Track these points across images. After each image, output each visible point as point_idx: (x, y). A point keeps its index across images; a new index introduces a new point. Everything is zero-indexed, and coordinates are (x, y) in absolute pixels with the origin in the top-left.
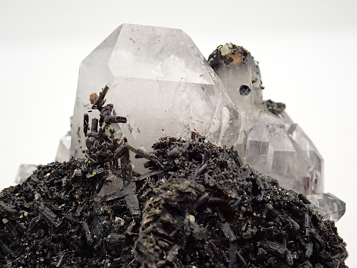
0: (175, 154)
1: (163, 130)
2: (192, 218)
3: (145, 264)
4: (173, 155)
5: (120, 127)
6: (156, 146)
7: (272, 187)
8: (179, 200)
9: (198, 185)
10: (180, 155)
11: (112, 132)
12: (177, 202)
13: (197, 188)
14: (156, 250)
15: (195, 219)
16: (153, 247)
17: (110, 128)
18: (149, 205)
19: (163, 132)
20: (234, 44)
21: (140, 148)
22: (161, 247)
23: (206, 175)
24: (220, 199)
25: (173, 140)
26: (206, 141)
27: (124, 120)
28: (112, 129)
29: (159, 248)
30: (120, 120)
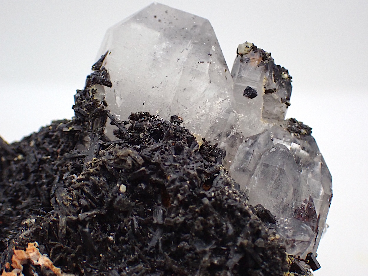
0: (141, 127)
1: (143, 104)
2: (123, 188)
3: (57, 214)
4: (139, 127)
5: (105, 90)
6: (133, 117)
7: (223, 187)
8: (116, 166)
9: (138, 156)
10: (146, 129)
11: (94, 92)
12: (113, 168)
13: (135, 159)
14: (74, 206)
15: (126, 190)
16: (72, 201)
17: (93, 88)
18: (90, 163)
19: (143, 106)
20: (255, 45)
21: (115, 114)
22: (80, 204)
23: (157, 153)
24: (162, 180)
25: (147, 114)
26: (181, 125)
27: (109, 85)
28: (95, 89)
29: (77, 204)
30: (104, 83)
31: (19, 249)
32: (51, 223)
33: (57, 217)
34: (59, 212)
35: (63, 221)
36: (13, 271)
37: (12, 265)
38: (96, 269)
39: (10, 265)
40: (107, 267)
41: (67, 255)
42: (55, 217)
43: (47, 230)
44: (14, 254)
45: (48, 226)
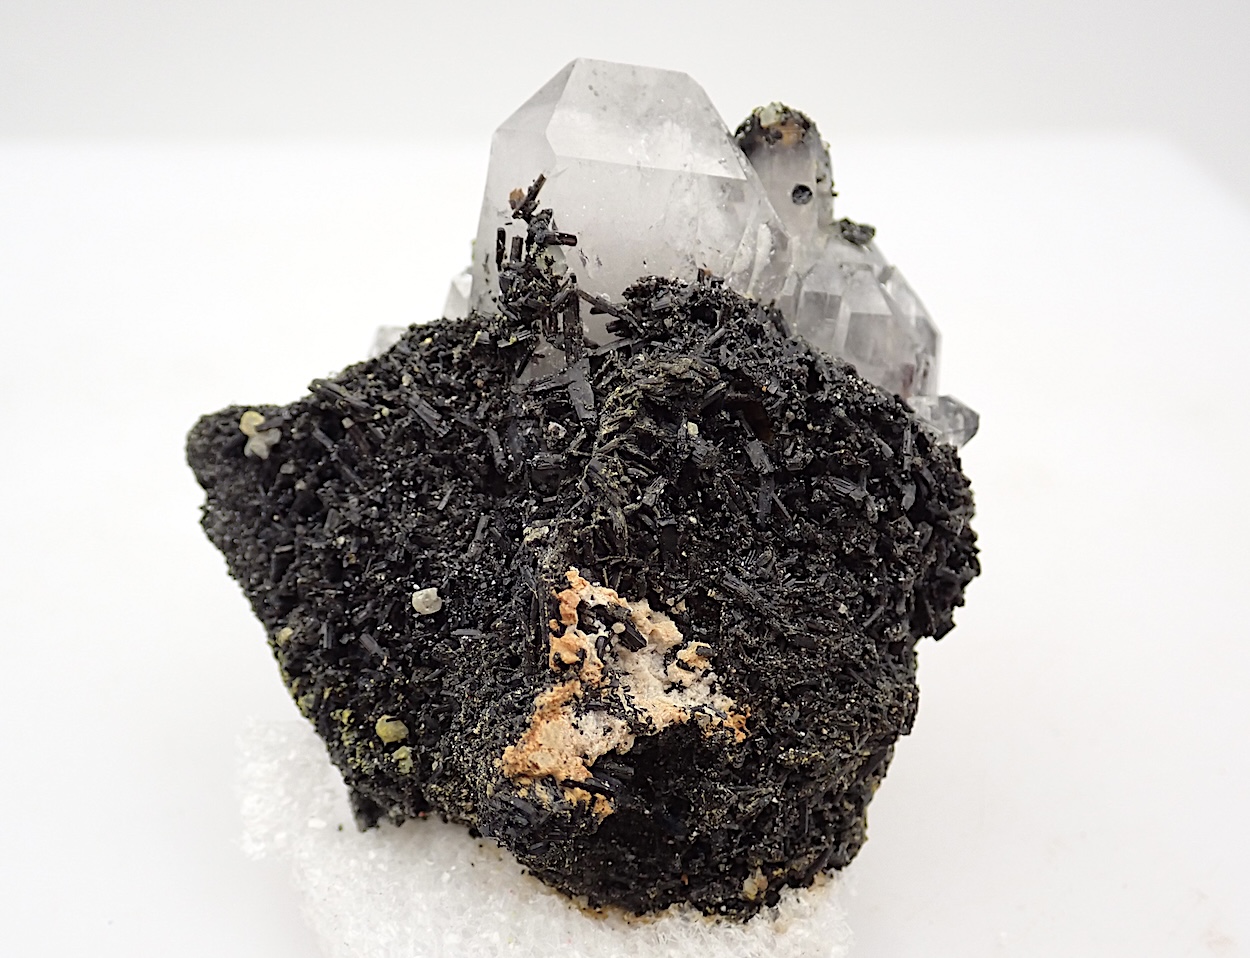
0: (665, 309)
1: (644, 263)
2: (693, 429)
4: (661, 310)
5: (565, 254)
6: (630, 293)
7: (845, 377)
8: (671, 393)
9: (707, 367)
10: (674, 311)
11: (549, 262)
12: (667, 398)
13: (705, 372)
14: (624, 485)
15: (699, 431)
16: (619, 477)
17: (545, 255)
18: (614, 400)
19: (645, 267)
20: (785, 105)
21: (600, 295)
22: (633, 479)
23: (723, 348)
24: (746, 396)
25: (662, 281)
26: (724, 287)
27: (573, 241)
28: (550, 257)
29: (629, 481)
30: (565, 240)
31: (563, 590)
32: (596, 527)
33: (604, 513)
34: (604, 504)
35: (619, 518)
36: (566, 632)
37: (562, 622)
38: (682, 580)
39: (558, 622)
40: (702, 570)
41: (634, 573)
42: (601, 514)
43: (591, 541)
44: (559, 601)
45: (591, 534)
